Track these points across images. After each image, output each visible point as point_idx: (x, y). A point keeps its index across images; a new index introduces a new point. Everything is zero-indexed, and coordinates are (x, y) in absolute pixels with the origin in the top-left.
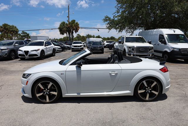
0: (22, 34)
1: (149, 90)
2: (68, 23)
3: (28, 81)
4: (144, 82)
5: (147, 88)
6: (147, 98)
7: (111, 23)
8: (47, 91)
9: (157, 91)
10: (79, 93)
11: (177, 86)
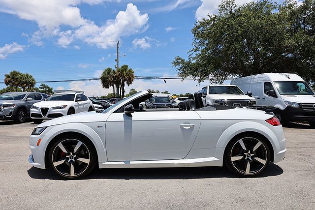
0: (40, 88)
1: (249, 155)
2: (116, 70)
3: (40, 140)
4: (241, 142)
5: (247, 152)
6: (248, 171)
7: (185, 68)
8: (73, 157)
9: (264, 158)
10: (127, 161)
11: (300, 157)
